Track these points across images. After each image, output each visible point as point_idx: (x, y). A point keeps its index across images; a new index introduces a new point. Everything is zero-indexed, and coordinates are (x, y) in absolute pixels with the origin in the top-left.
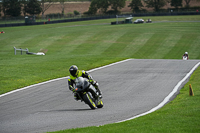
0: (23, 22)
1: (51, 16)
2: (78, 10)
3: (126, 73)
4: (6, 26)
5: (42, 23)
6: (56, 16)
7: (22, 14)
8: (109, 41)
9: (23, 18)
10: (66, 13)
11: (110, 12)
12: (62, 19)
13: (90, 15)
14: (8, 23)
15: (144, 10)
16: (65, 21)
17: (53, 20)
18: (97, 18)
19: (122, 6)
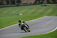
0: (16, 5)
1: (24, 4)
2: (31, 2)
3: (45, 20)
4: (11, 6)
5: (21, 6)
6: (25, 4)
7: (16, 3)
8: (40, 11)
9: (16, 4)
10: (28, 3)
11: (41, 3)
12: (27, 5)
13: (35, 4)
14: (12, 6)
15: (50, 2)
16: (28, 5)
17: (24, 5)
18: (37, 4)
19: (44, 1)
